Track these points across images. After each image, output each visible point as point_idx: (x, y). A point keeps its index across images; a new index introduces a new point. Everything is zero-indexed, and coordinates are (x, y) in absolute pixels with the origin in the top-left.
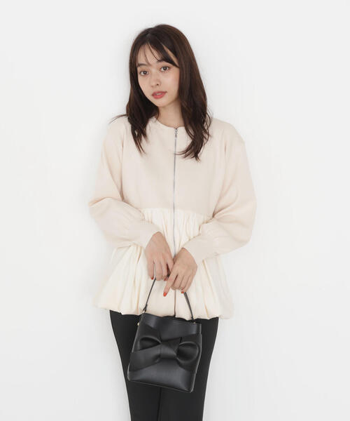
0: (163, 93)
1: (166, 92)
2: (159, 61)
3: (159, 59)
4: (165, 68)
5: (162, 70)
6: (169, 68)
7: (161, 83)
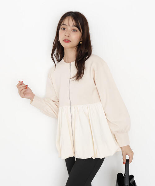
0: (69, 41)
1: (71, 41)
2: (74, 26)
3: (75, 25)
4: (75, 30)
5: (73, 30)
6: (77, 31)
7: (70, 36)
